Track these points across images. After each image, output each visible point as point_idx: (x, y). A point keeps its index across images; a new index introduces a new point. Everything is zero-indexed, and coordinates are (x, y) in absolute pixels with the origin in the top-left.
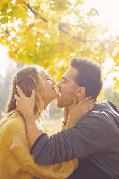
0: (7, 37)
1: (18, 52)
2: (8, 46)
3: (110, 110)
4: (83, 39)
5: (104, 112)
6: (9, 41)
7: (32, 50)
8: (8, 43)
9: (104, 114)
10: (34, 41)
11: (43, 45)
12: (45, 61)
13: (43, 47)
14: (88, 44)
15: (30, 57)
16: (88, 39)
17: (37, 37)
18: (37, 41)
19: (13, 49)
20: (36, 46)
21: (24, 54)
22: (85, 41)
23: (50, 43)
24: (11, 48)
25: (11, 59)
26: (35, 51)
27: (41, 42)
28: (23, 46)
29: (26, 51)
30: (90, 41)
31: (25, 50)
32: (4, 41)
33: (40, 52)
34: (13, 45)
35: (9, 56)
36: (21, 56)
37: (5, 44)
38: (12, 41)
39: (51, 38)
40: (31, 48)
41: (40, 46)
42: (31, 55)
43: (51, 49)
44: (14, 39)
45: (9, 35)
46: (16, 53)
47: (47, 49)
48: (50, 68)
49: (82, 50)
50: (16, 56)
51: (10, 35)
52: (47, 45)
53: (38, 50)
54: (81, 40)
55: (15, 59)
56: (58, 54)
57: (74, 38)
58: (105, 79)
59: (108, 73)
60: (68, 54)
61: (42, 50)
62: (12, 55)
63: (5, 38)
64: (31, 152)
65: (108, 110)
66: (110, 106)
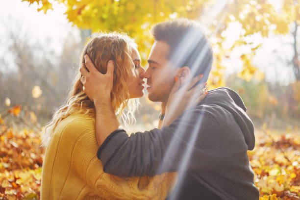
1: (83, 12)
2: (66, 2)
5: (219, 107)
7: (106, 9)
12: (127, 27)
13: (125, 4)
15: (102, 20)
19: (75, 7)
21: (93, 15)
24: (70, 4)
25: (71, 23)
26: (111, 11)
28: (90, 1)
29: (96, 11)
31: (93, 8)
33: (118, 11)
35: (68, 18)
36: (87, 19)
40: (105, 5)
41: (119, 2)
42: (105, 16)
43: (138, 8)
46: (79, 13)
47: (131, 7)
48: (137, 37)
49: (189, 8)
50: (80, 18)
53: (116, 8)
55: (78, 22)
56: (150, 15)
58: (227, 57)
59: (233, 47)
60: (166, 16)
61: (122, 8)
62: (73, 16)
64: (99, 155)
65: (226, 104)
66: (231, 98)
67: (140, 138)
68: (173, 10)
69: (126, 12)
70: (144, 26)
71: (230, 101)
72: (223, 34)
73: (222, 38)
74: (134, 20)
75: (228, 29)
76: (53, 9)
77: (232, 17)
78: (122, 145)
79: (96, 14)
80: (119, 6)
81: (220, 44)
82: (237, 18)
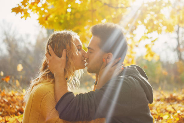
0: (38, 3)
1: (49, 19)
2: (38, 12)
3: (138, 75)
4: (114, 6)
5: (130, 77)
6: (39, 7)
7: (63, 17)
8: (38, 9)
9: (130, 79)
10: (65, 7)
11: (73, 11)
12: (76, 28)
13: (74, 14)
14: (120, 11)
15: (60, 24)
16: (119, 6)
17: (67, 4)
18: (68, 8)
19: (44, 16)
20: (67, 12)
21: (55, 21)
22: (117, 8)
23: (81, 10)
24: (41, 14)
25: (41, 26)
26: (66, 18)
27: (72, 8)
28: (53, 12)
29: (57, 18)
30: (122, 7)
31: (55, 16)
32: (34, 7)
33: (70, 18)
34: (44, 11)
35: (39, 22)
36: (51, 23)
37: (35, 11)
38: (42, 7)
39: (81, 4)
40: (62, 14)
41: (71, 12)
42: (62, 21)
43: (82, 16)
44: (45, 6)
45: (40, 2)
46: (46, 19)
47: (78, 16)
48: (81, 34)
49: (113, 16)
50: (47, 22)
51: (41, 1)
52: (78, 12)
53: (69, 16)
54: (112, 7)
55: (46, 25)
56: (89, 21)
57: (105, 4)
58: (137, 46)
59: (140, 40)
60: (99, 21)
61: (72, 16)
62: (42, 21)
63: (36, 4)
64: (57, 108)
65: (135, 75)
66: (138, 72)
68: (103, 17)
69: (75, 19)
70: (86, 28)
71: (138, 74)
72: (134, 32)
73: (133, 34)
74: (80, 24)
75: (137, 29)
76: (30, 17)
78: (71, 102)
79: (57, 20)
80: (70, 15)
81: (132, 38)
82: (143, 22)
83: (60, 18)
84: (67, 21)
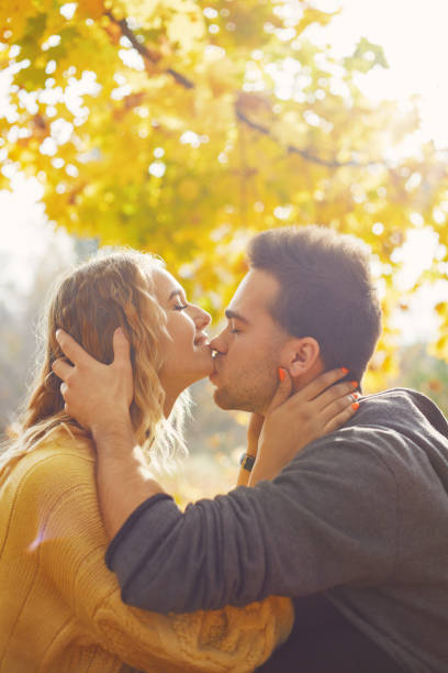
0: (41, 140)
1: (80, 200)
2: (43, 175)
3: (418, 426)
4: (325, 157)
5: (391, 432)
6: (47, 156)
7: (132, 193)
8: (42, 163)
9: (390, 438)
10: (142, 157)
11: (173, 173)
12: (180, 237)
13: (176, 184)
14: (344, 175)
15: (124, 219)
16: (343, 156)
17: (151, 145)
18: (152, 160)
19: (62, 188)
20: (148, 176)
21: (103, 208)
22: (334, 165)
23: (202, 168)
24: (52, 181)
25: (52, 225)
26: (143, 198)
27: (168, 162)
28: (97, 176)
29: (110, 197)
30: (350, 163)
31: (106, 191)
32: (26, 156)
33: (160, 199)
34: (62, 171)
35: (47, 212)
36: (90, 215)
37: (32, 169)
38: (57, 156)
39: (202, 147)
40: (131, 183)
41: (164, 178)
42: (129, 209)
43: (205, 192)
44: (67, 151)
45: (49, 135)
46: (72, 201)
47: (190, 190)
48: (199, 259)
49: (319, 195)
50: (73, 214)
51: (52, 133)
52: (190, 175)
53: (155, 193)
54: (317, 161)
55: (69, 224)
56: (229, 210)
57: (291, 149)
58: (404, 308)
59: (417, 286)
60: (268, 212)
61: (169, 192)
62: (56, 208)
63: (33, 145)
64: (110, 561)
65: (407, 425)
66: (418, 411)
67: (209, 517)
68: (284, 200)
69: (177, 201)
70: (216, 235)
73: (394, 265)
74: (196, 222)
75: (405, 246)
76: (11, 190)
77: (416, 218)
78: (165, 535)
79: (111, 205)
80: (162, 187)
81: (388, 278)
82: (428, 219)
83: (122, 197)
84: (147, 211)
